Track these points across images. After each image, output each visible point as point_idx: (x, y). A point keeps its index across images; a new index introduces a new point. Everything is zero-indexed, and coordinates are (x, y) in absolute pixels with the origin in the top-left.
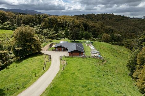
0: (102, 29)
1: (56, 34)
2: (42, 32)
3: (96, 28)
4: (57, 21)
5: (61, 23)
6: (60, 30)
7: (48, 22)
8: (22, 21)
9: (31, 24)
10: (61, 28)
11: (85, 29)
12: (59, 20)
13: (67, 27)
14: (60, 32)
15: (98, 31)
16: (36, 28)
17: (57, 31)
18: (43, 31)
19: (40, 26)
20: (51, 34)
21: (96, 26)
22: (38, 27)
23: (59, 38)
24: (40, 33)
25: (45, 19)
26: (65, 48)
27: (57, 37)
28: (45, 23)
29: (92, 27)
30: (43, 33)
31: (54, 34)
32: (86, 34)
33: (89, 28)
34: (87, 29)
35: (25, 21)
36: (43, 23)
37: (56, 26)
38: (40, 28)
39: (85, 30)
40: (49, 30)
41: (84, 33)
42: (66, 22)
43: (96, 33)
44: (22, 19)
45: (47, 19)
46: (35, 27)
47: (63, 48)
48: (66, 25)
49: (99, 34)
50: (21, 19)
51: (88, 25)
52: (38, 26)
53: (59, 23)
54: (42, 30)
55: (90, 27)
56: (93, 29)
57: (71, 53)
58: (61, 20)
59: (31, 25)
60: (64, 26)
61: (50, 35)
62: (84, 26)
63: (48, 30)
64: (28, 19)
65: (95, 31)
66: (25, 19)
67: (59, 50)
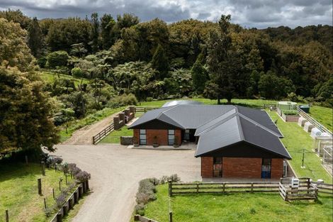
0: (325, 64)
1: (162, 80)
2: (111, 75)
3: (304, 62)
4: (167, 38)
5: (179, 44)
6: (176, 68)
7: (136, 41)
8: (47, 38)
9: (78, 47)
10: (181, 61)
11: (264, 64)
12: (173, 34)
13: (199, 56)
14: (174, 74)
15: (313, 73)
16: (92, 60)
17: (163, 70)
18: (116, 69)
19: (108, 52)
20: (142, 79)
21: (305, 55)
22: (101, 57)
23: (171, 94)
24: (102, 78)
25: (127, 30)
26: (183, 131)
27: (165, 91)
28: (126, 45)
29: (291, 57)
30: (113, 76)
31: (152, 79)
32: (269, 79)
33: (278, 60)
34: (273, 64)
35: (57, 37)
36: (118, 45)
37: (161, 53)
38: (107, 61)
39: (267, 67)
40: (135, 66)
41: (264, 77)
42: (198, 40)
43: (305, 78)
44: (50, 31)
45: (132, 29)
46: (90, 56)
47: (171, 132)
48: (198, 51)
49: (316, 84)
50: (46, 33)
51: (276, 51)
52: (100, 53)
53: (172, 45)
54: (114, 66)
55: (283, 56)
56: (293, 65)
57: (215, 162)
58: (179, 33)
59: (76, 50)
60: (192, 52)
61: (140, 83)
62: (262, 55)
63: (131, 66)
64: (68, 31)
65: (301, 72)
66: (58, 31)
67: (156, 142)
